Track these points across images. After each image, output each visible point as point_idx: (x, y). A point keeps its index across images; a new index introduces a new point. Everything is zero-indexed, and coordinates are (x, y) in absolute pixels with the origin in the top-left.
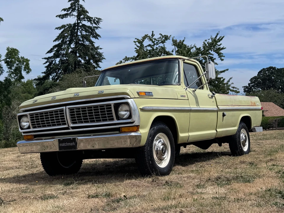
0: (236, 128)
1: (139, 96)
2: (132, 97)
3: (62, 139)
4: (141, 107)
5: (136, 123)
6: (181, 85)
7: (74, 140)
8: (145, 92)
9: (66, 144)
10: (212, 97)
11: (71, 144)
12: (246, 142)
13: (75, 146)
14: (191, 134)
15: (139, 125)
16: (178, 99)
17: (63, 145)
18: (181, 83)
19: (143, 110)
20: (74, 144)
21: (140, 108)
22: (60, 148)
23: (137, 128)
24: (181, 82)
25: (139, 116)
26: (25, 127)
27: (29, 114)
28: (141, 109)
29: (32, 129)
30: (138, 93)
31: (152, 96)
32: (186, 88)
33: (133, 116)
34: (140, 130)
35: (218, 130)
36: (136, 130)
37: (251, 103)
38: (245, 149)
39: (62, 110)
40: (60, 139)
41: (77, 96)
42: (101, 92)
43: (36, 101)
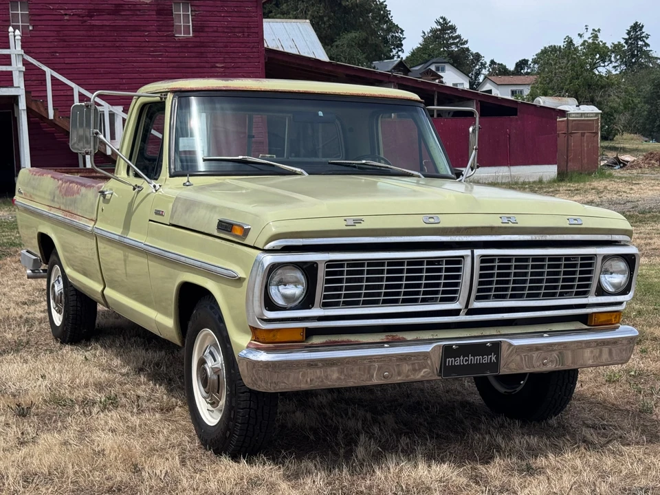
3: (456, 345)
7: (496, 347)
9: (466, 360)
11: (486, 359)
13: (495, 366)
17: (460, 361)
20: (493, 358)
39: (458, 260)
40: (450, 346)
41: (510, 225)
42: (576, 222)
43: (359, 221)
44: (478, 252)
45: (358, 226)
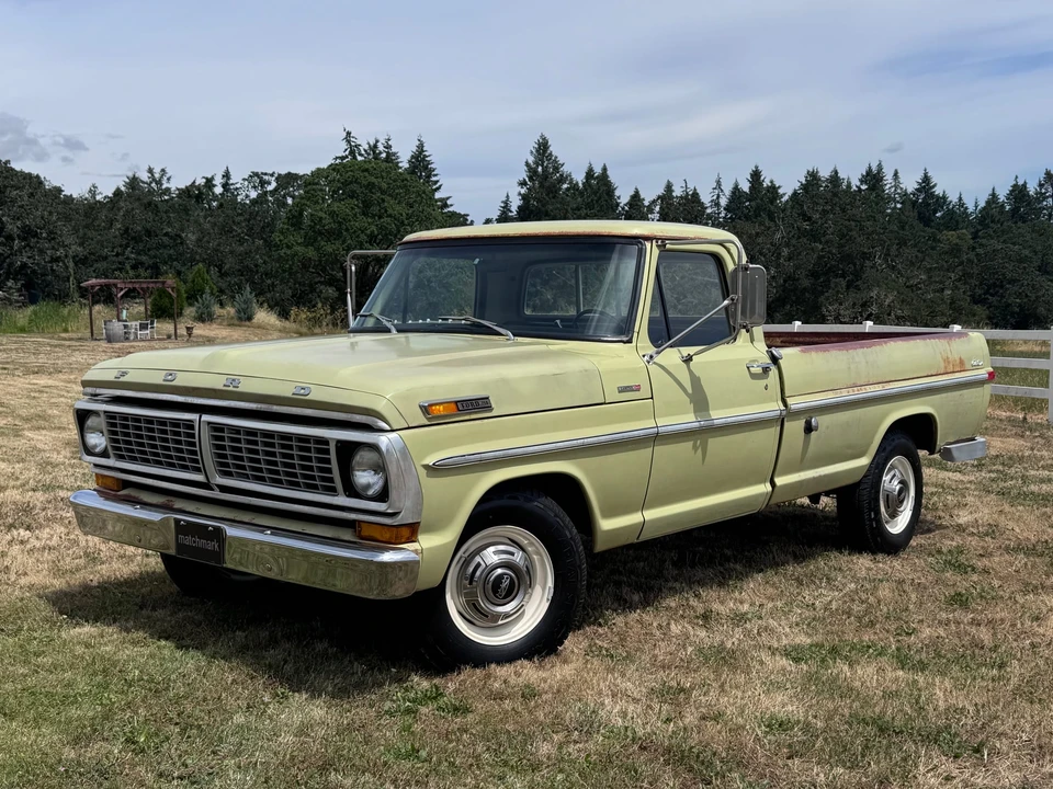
0: (864, 461)
1: (428, 419)
2: (395, 428)
3: (184, 521)
4: (430, 461)
5: (405, 517)
6: (634, 344)
7: (218, 534)
8: (456, 402)
9: (194, 542)
10: (766, 370)
12: (902, 502)
13: (219, 555)
14: (652, 514)
15: (419, 523)
16: (605, 403)
17: (188, 540)
18: (635, 334)
19: (435, 470)
20: (216, 546)
21: (426, 462)
22: (180, 547)
23: (411, 531)
24: (636, 329)
25: (419, 494)
26: (97, 450)
27: (105, 412)
28: (426, 467)
29: (111, 462)
30: (425, 410)
31: (489, 408)
32: (652, 350)
33: (393, 494)
34: (420, 537)
35: (779, 481)
36: (408, 538)
37: (942, 365)
38: (898, 526)
39: (189, 425)
40: (180, 520)
41: (231, 388)
42: (302, 391)
43: (124, 373)
44: (206, 418)
45: (122, 379)
